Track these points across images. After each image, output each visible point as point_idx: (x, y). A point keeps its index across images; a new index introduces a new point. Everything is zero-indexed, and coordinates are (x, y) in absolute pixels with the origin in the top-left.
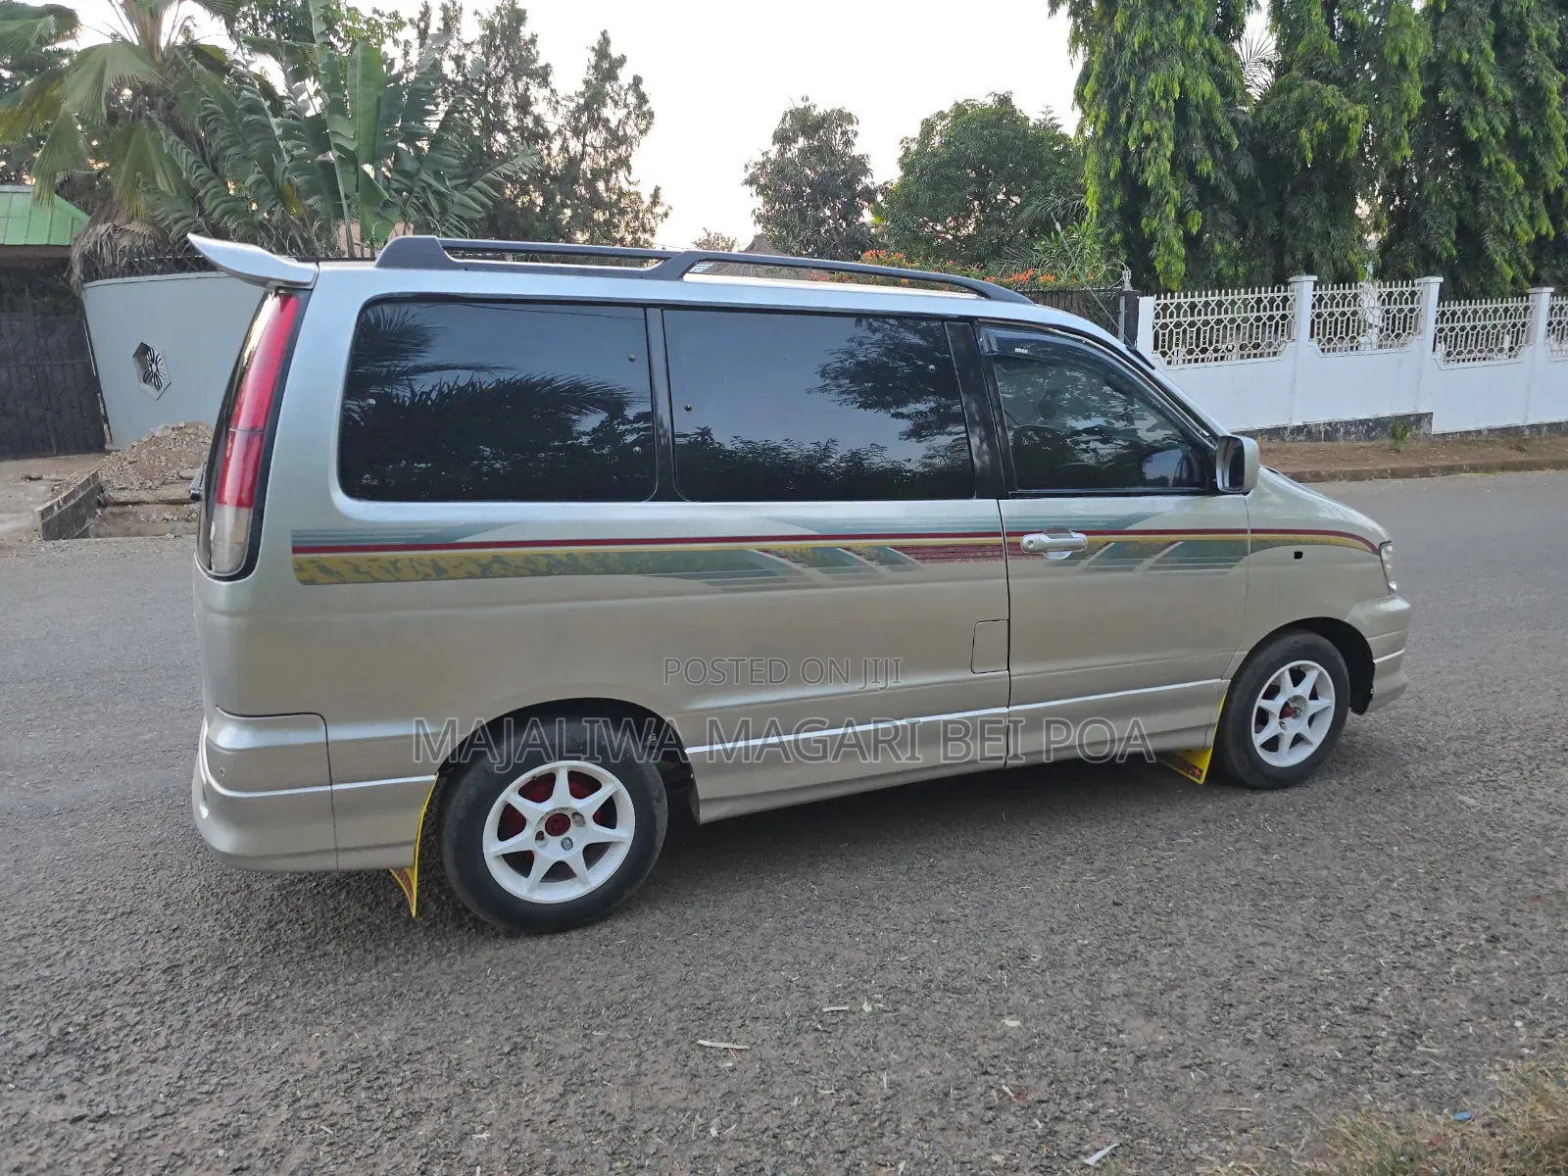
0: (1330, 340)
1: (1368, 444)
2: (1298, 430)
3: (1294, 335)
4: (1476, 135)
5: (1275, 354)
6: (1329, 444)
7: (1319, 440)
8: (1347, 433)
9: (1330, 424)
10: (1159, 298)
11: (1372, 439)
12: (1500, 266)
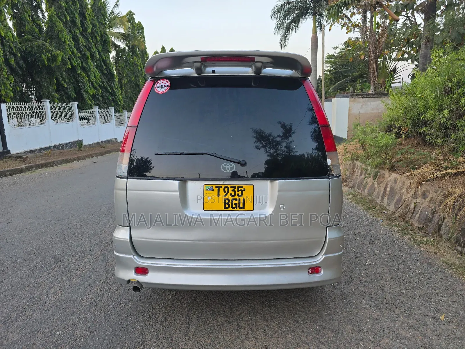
0: (56, 119)
1: (71, 150)
2: (55, 147)
3: (47, 118)
4: (75, 64)
5: (43, 124)
6: (63, 150)
7: (60, 149)
8: (66, 147)
9: (62, 144)
10: (6, 104)
11: (71, 148)
12: (87, 100)
